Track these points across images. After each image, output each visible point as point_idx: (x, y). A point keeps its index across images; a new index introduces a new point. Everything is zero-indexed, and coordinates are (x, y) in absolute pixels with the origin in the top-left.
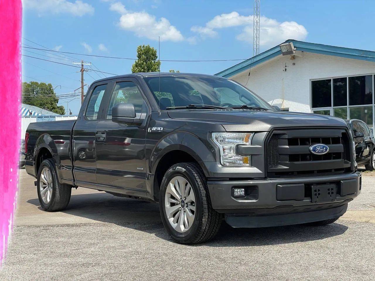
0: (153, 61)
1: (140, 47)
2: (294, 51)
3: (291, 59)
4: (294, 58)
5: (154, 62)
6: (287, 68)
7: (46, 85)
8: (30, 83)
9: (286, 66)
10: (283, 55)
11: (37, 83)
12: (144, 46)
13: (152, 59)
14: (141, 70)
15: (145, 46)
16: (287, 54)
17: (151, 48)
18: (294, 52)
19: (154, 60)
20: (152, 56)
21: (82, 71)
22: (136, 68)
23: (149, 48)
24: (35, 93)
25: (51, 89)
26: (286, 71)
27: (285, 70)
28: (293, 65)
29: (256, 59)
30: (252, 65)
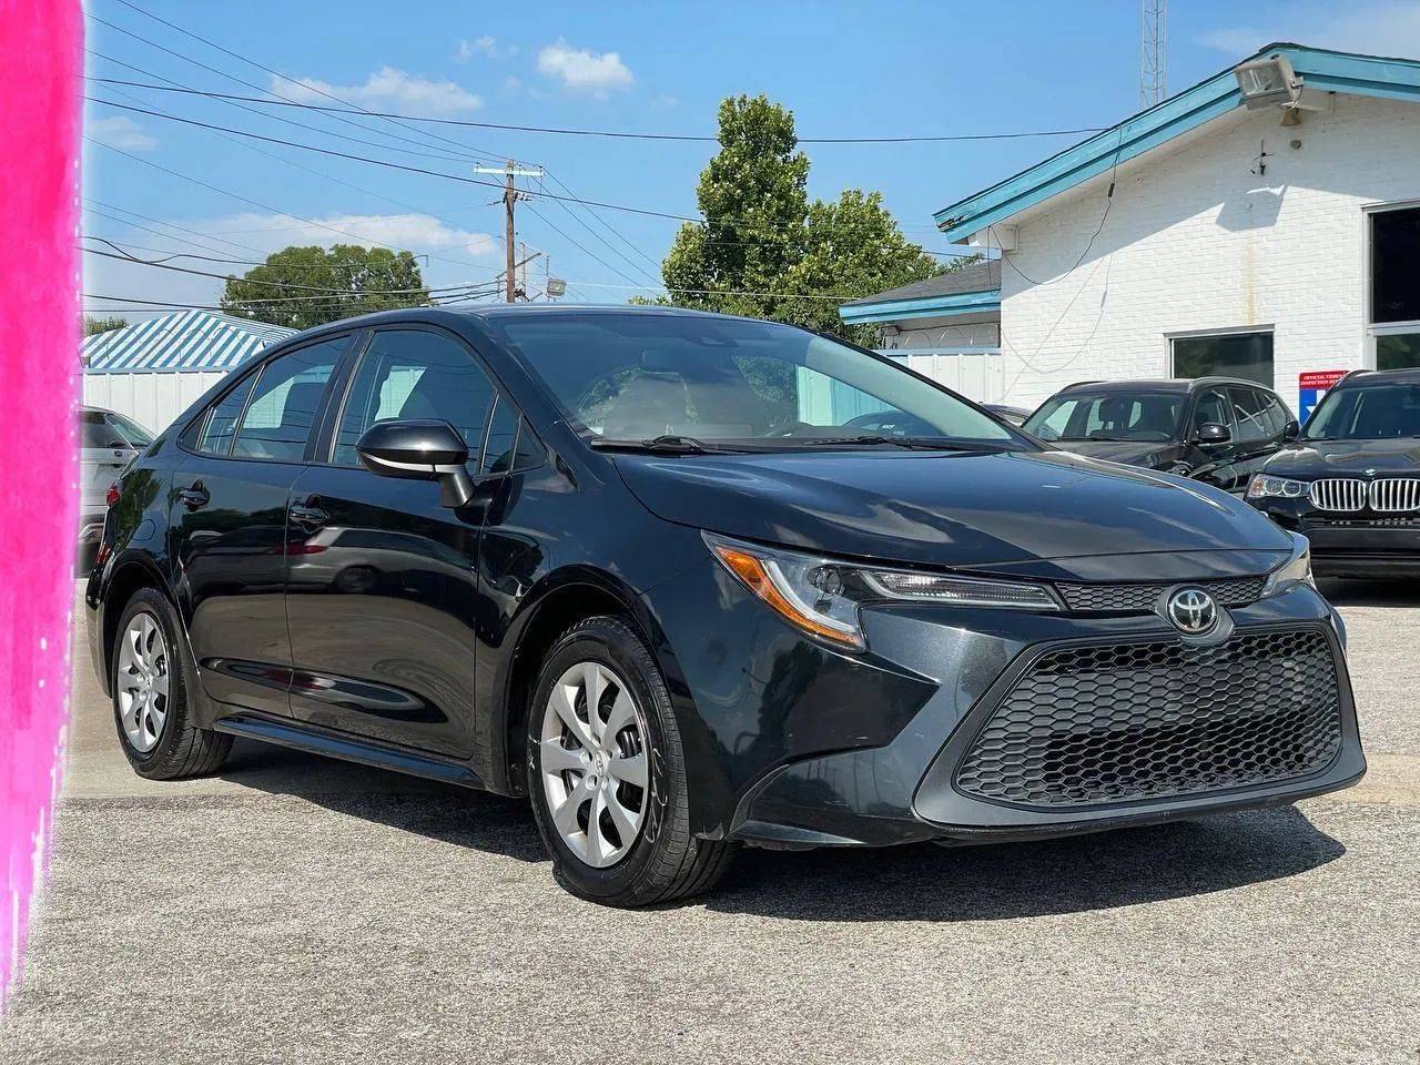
0: (779, 158)
1: (731, 103)
2: (1294, 91)
3: (1284, 124)
4: (1295, 118)
5: (784, 161)
6: (1265, 160)
7: (394, 257)
8: (333, 252)
9: (1264, 155)
10: (1249, 109)
11: (359, 250)
12: (743, 101)
13: (778, 150)
14: (731, 191)
15: (748, 100)
16: (1265, 105)
17: (772, 104)
18: (1295, 93)
19: (784, 152)
20: (774, 137)
21: (509, 200)
22: (715, 185)
23: (764, 107)
24: (354, 286)
25: (410, 273)
26: (1262, 172)
27: (1258, 169)
28: (1291, 149)
29: (1139, 129)
30: (1124, 153)
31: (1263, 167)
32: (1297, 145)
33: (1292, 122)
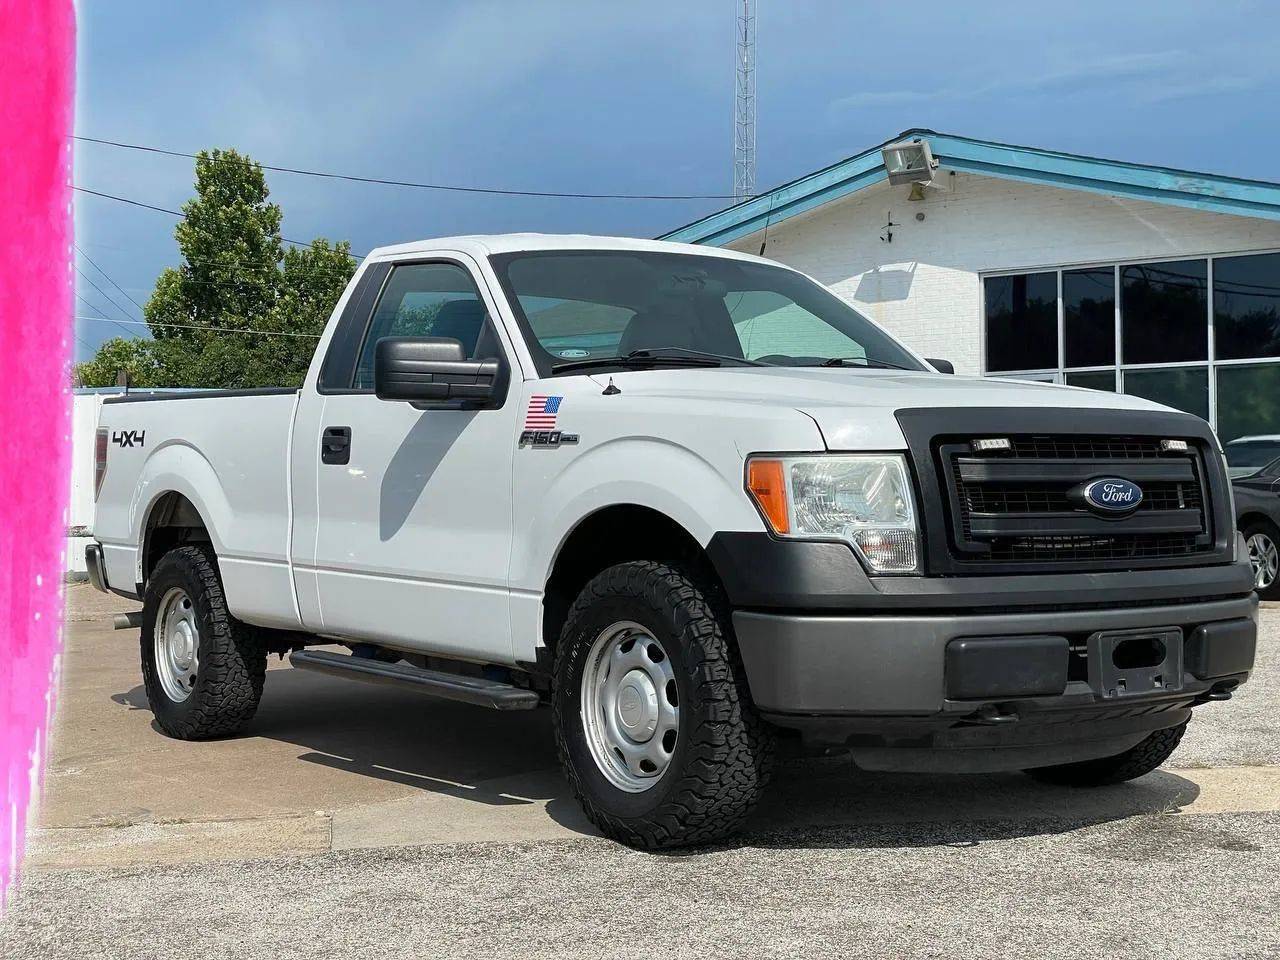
2: (933, 172)
3: (910, 199)
4: (921, 194)
5: (258, 209)
6: (892, 229)
9: (890, 224)
10: (891, 184)
16: (903, 182)
19: (258, 201)
26: (890, 239)
27: (886, 236)
28: (917, 221)
29: (787, 197)
30: (774, 218)
31: (890, 235)
32: (921, 217)
33: (918, 197)
